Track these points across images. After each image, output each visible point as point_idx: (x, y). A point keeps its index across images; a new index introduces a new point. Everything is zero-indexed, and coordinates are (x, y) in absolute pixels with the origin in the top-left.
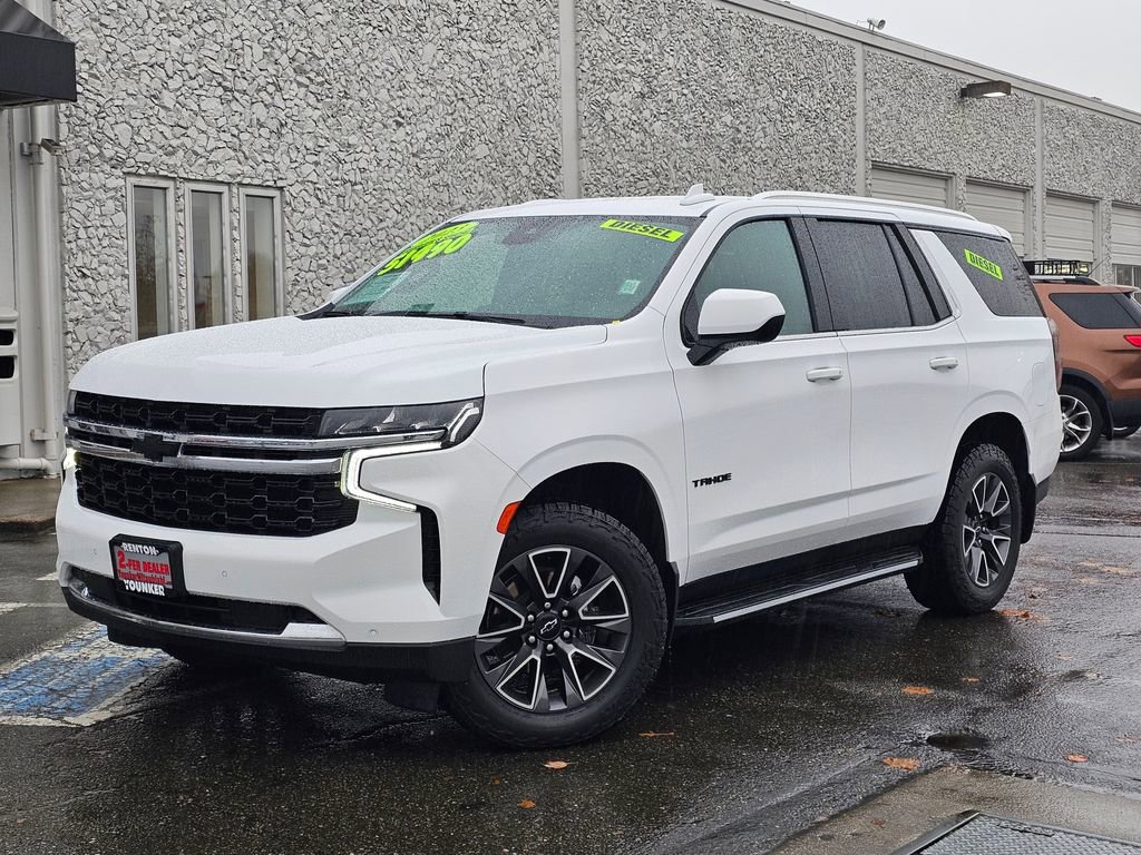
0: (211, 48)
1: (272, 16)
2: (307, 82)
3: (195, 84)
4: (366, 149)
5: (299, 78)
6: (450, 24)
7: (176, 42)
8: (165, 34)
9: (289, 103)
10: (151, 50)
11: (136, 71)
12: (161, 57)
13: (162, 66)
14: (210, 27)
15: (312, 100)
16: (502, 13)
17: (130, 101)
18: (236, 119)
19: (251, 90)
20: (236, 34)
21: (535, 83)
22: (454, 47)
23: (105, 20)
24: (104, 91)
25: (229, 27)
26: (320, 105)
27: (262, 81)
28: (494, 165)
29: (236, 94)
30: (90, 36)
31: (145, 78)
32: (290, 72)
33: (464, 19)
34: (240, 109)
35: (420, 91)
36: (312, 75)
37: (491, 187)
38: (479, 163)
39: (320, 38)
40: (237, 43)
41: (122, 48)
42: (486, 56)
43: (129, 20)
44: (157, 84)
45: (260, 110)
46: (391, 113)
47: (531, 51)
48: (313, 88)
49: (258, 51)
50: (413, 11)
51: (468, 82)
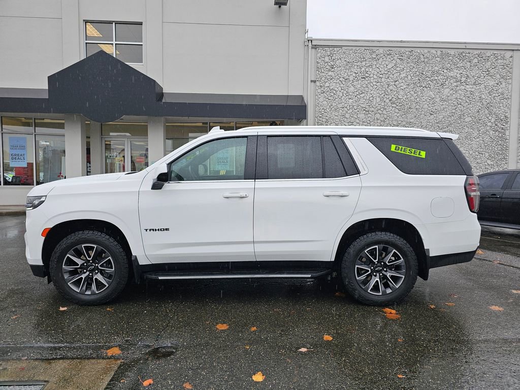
0: (362, 101)
1: (384, 89)
2: (395, 106)
3: (356, 111)
4: (417, 123)
5: (393, 105)
6: (456, 82)
7: (351, 100)
8: (348, 99)
9: (388, 113)
10: (343, 104)
11: (338, 109)
12: (346, 105)
13: (346, 107)
14: (362, 95)
15: (397, 111)
16: (482, 75)
17: (336, 117)
18: (369, 119)
19: (375, 111)
20: (371, 96)
21: (497, 95)
22: (458, 88)
23: (330, 98)
24: (328, 116)
25: (369, 95)
26: (400, 112)
27: (379, 108)
28: (474, 123)
29: (370, 112)
30: (325, 102)
31: (341, 111)
32: (390, 104)
33: (463, 79)
34: (371, 116)
35: (441, 104)
36: (397, 104)
37: (472, 130)
38: (467, 123)
39: (401, 93)
40: (372, 98)
41: (334, 104)
42: (473, 90)
43: (337, 97)
44: (344, 112)
45: (378, 116)
46: (428, 111)
47: (496, 85)
48: (397, 107)
49: (378, 100)
50: (440, 80)
51: (464, 98)
